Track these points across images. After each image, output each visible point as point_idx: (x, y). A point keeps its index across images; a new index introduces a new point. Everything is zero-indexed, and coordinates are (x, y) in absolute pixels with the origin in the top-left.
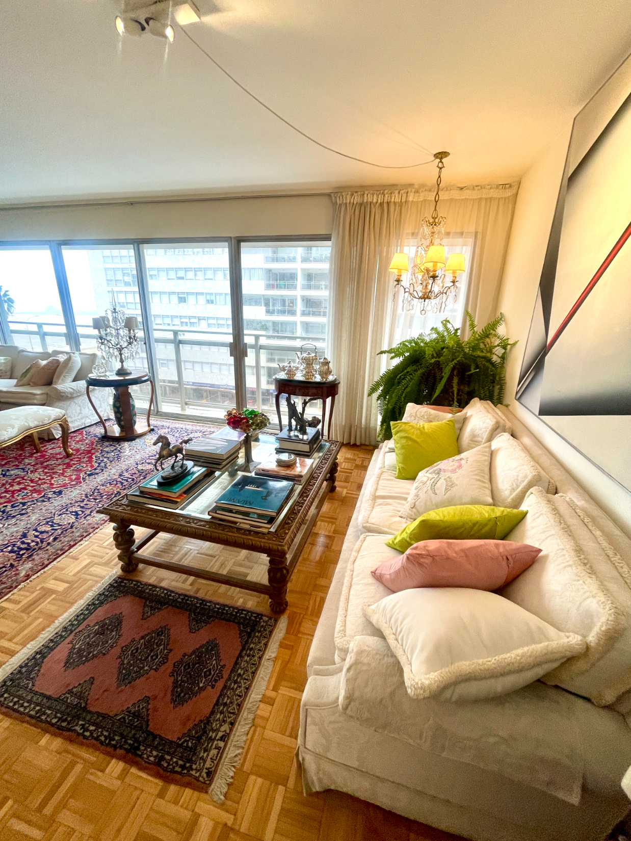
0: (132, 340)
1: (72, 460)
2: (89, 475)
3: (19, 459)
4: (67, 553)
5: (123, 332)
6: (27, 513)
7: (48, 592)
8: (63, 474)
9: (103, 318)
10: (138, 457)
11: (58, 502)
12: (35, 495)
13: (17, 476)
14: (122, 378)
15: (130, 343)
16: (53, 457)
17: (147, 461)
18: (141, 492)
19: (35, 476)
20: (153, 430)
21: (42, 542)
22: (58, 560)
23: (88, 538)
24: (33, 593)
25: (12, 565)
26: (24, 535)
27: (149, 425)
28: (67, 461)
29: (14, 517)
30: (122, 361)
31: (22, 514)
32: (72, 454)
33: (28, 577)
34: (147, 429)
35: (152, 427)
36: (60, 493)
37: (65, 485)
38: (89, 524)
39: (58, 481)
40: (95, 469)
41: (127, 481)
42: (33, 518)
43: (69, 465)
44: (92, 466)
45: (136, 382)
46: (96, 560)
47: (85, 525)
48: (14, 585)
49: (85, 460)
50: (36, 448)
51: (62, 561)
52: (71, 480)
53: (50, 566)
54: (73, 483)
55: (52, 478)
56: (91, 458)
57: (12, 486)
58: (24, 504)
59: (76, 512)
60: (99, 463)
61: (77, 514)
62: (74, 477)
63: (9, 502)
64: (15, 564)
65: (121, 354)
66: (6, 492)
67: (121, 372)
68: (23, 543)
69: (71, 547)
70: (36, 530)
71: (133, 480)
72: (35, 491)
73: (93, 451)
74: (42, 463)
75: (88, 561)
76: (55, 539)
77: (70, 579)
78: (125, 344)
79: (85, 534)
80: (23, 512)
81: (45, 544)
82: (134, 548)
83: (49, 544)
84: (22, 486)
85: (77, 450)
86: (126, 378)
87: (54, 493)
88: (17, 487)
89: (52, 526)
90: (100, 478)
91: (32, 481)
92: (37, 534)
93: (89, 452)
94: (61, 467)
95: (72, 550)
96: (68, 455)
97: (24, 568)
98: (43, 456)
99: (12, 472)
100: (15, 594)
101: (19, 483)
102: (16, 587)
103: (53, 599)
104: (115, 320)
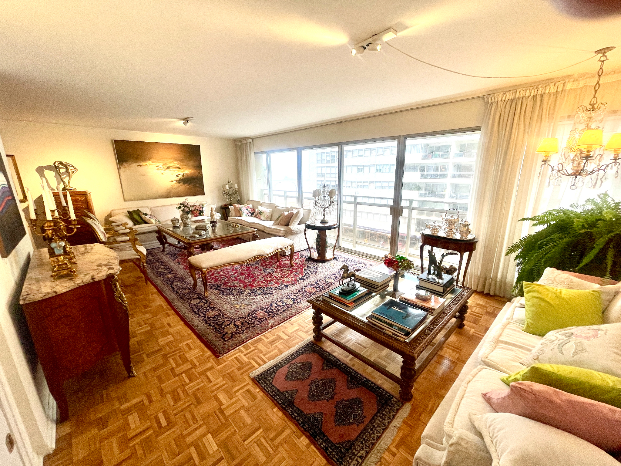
0: (331, 203)
1: (293, 269)
2: (301, 279)
3: (271, 264)
4: (288, 320)
5: (327, 198)
6: (272, 294)
7: (280, 338)
8: (289, 276)
9: (318, 190)
10: (326, 273)
11: (286, 291)
12: (276, 285)
13: (270, 273)
14: (323, 225)
15: (330, 205)
16: (285, 265)
17: (331, 277)
18: (330, 296)
19: (277, 274)
20: (335, 258)
21: (278, 311)
22: (285, 322)
23: (298, 314)
24: (274, 336)
25: (266, 319)
26: (271, 305)
27: (334, 255)
28: (291, 269)
29: (268, 294)
30: (324, 215)
31: (271, 294)
32: (293, 266)
33: (272, 327)
34: (332, 257)
35: (335, 256)
36: (287, 286)
37: (289, 282)
38: (300, 307)
39: (286, 279)
40: (304, 276)
41: (319, 287)
42: (275, 297)
43: (291, 272)
44: (302, 274)
45: (330, 228)
46: (302, 328)
47: (298, 307)
48: (267, 329)
49: (299, 270)
50: (278, 260)
51: (286, 324)
52: (292, 280)
53: (281, 325)
54: (293, 282)
55: (284, 277)
56: (302, 269)
57: (267, 278)
58: (272, 288)
59: (293, 299)
60: (306, 273)
61: (294, 300)
62: (293, 279)
63: (266, 286)
64: (267, 318)
65: (324, 211)
66: (265, 280)
67: (323, 222)
68: (271, 308)
69: (291, 317)
70: (276, 303)
71: (323, 287)
72: (276, 283)
73: (303, 266)
74: (280, 268)
75: (297, 328)
76: (284, 311)
77: (289, 334)
78: (327, 205)
79: (297, 312)
80: (271, 293)
81: (279, 312)
82: (321, 327)
83: (281, 312)
84: (271, 279)
85: (296, 264)
86: (325, 225)
87: (285, 285)
88: (269, 279)
89: (283, 303)
90: (306, 282)
91: (275, 277)
92: (276, 306)
93: (301, 266)
94: (288, 272)
95: (291, 319)
96: (292, 266)
97: (271, 322)
98: (280, 264)
99: (267, 270)
100: (266, 334)
101: (270, 277)
102: (267, 330)
103: (282, 342)
104: (324, 191)
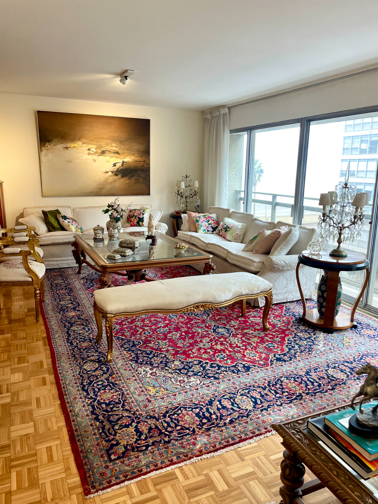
0: (357, 218)
1: (266, 335)
2: (278, 360)
3: (229, 318)
4: (236, 446)
5: (350, 209)
6: (218, 379)
7: (209, 484)
8: (255, 348)
9: (331, 193)
10: (331, 357)
11: (245, 379)
12: (229, 361)
13: (223, 336)
14: (335, 261)
15: (354, 223)
16: (252, 326)
17: (342, 367)
19: (235, 341)
20: (355, 327)
21: (221, 419)
22: (227, 449)
23: (258, 438)
24: (199, 475)
25: (194, 431)
26: (211, 403)
27: (352, 320)
28: (262, 334)
29: (209, 377)
30: (339, 242)
31: (215, 378)
32: (268, 329)
33: (201, 453)
34: (348, 324)
35: (355, 323)
36: (248, 369)
37: (254, 361)
38: (264, 422)
39: (250, 354)
40: (285, 355)
41: (313, 383)
42: (222, 386)
43: (262, 341)
44: (282, 350)
45: (349, 268)
46: (260, 474)
47: (260, 421)
48: (189, 455)
49: (278, 339)
50: (242, 313)
51: (227, 453)
52: (260, 357)
53: (219, 453)
54: (261, 362)
55: (246, 349)
56: (283, 339)
57: (216, 344)
58: (219, 367)
59: (255, 399)
60: (290, 349)
61: (255, 403)
62: (263, 356)
63: (210, 360)
64: (197, 430)
65: (340, 234)
66: (211, 348)
67: (336, 254)
68: (207, 409)
69: (242, 440)
70: (220, 401)
71: (319, 385)
72: (230, 357)
73: (287, 332)
74: (243, 330)
75: (249, 470)
76: (231, 422)
77: (231, 482)
78: (347, 224)
79: (257, 432)
80: (216, 376)
81: (222, 422)
82: (300, 490)
83: (225, 424)
84: (222, 347)
85: (274, 326)
86: (340, 261)
87: (244, 366)
88: (219, 347)
89: (233, 405)
90: (286, 368)
91: (231, 345)
92: (219, 406)
93: (283, 332)
94: (256, 339)
95: (241, 444)
96: (264, 329)
97: (202, 440)
98: (245, 322)
99: (220, 330)
100: (186, 465)
101: (222, 344)
102: (191, 458)
103: (211, 496)
104: (344, 196)
